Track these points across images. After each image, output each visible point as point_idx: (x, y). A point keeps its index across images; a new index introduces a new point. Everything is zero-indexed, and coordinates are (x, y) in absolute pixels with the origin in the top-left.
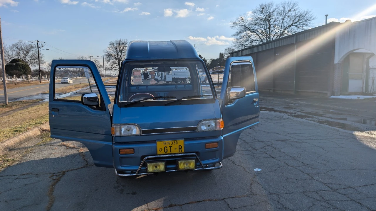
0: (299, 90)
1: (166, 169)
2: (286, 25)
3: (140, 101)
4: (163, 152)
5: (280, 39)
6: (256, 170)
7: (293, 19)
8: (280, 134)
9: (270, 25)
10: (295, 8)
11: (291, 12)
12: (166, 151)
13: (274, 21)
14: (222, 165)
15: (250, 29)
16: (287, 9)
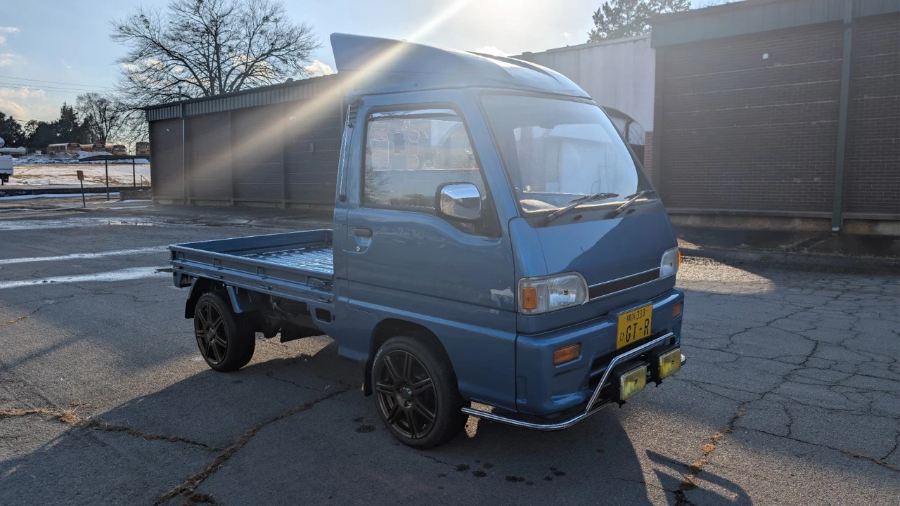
2: (257, 51)
4: (624, 342)
7: (273, 39)
9: (218, 47)
11: (269, 23)
13: (229, 39)
15: (167, 51)
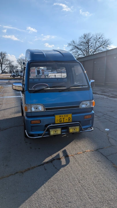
0: (107, 83)
1: (62, 132)
2: (97, 46)
3: (43, 89)
4: (59, 122)
5: (94, 55)
6: (106, 130)
7: (101, 43)
8: (108, 107)
9: (88, 46)
10: (102, 37)
11: (101, 39)
12: (61, 121)
13: (91, 44)
14: (93, 129)
15: (78, 48)
16: (98, 37)
